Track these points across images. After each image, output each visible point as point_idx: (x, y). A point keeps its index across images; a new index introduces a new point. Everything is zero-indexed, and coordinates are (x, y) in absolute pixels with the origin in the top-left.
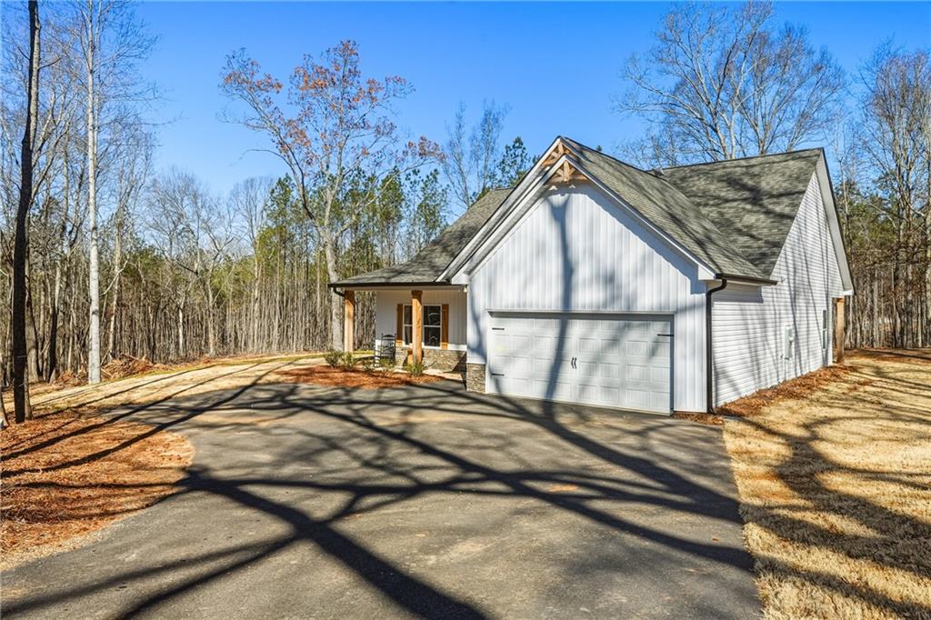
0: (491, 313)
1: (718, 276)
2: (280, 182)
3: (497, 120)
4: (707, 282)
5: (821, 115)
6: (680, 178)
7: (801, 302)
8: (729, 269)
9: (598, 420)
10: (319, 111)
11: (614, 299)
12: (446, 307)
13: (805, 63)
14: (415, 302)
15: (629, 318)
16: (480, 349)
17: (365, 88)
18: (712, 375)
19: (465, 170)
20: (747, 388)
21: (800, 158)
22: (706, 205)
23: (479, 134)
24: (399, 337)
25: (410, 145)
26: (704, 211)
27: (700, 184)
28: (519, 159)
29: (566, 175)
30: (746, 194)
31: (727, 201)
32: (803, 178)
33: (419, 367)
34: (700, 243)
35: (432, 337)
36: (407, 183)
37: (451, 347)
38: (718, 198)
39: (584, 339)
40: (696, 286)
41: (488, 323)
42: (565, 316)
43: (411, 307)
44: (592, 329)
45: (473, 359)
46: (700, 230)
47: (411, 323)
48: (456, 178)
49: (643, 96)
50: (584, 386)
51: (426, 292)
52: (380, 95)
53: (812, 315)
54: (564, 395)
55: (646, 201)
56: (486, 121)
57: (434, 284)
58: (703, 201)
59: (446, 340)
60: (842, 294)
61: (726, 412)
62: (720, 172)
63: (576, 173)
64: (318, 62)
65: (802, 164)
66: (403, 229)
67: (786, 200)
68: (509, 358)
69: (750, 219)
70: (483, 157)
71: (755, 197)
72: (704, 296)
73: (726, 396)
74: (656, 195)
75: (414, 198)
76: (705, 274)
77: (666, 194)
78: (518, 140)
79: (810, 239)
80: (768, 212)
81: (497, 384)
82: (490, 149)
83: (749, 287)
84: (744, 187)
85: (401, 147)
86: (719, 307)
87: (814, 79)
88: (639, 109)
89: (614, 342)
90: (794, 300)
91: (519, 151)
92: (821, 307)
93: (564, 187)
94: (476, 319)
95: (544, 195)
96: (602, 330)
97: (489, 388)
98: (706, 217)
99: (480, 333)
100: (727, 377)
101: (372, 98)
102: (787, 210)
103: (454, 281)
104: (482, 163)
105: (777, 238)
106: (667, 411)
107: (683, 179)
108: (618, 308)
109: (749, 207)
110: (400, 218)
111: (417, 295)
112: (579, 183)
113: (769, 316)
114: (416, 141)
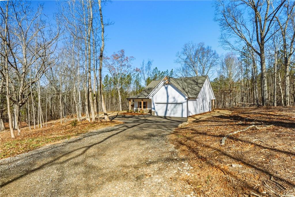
0: (156, 103)
1: (188, 98)
2: (106, 76)
3: (151, 63)
4: (187, 99)
5: (214, 63)
6: (185, 80)
7: (204, 101)
8: (190, 96)
9: (172, 118)
10: (116, 63)
11: (175, 101)
12: (147, 102)
13: (211, 53)
14: (142, 101)
15: (177, 103)
16: (154, 109)
17: (126, 58)
18: (188, 112)
19: (144, 73)
20: (194, 114)
21: (204, 77)
22: (189, 85)
23: (147, 66)
24: (138, 107)
25: (134, 69)
26: (189, 86)
27: (189, 81)
28: (156, 72)
29: (167, 83)
30: (196, 83)
31: (192, 84)
32: (204, 81)
33: (143, 112)
34: (187, 93)
35: (144, 107)
36: (133, 76)
37: (148, 109)
38: (191, 84)
39: (170, 107)
40: (186, 99)
41: (155, 105)
42: (167, 103)
43: (141, 102)
44: (171, 105)
45: (153, 110)
46: (187, 90)
47: (141, 105)
48: (142, 75)
49: (180, 60)
50: (170, 114)
51: (144, 100)
52: (129, 60)
53: (207, 103)
54: (168, 115)
55: (179, 86)
56: (149, 63)
57: (145, 98)
58: (189, 84)
59: (147, 108)
60: (213, 99)
61: (190, 117)
62: (192, 79)
63: (169, 82)
64: (116, 53)
65: (204, 78)
66: (132, 86)
67: (201, 84)
68: (159, 110)
69: (196, 88)
70: (148, 71)
71: (197, 84)
72: (186, 100)
73: (190, 115)
74: (181, 84)
75: (134, 79)
76: (187, 97)
77: (183, 84)
78: (156, 68)
79: (206, 90)
80: (199, 86)
81: (157, 114)
82: (149, 69)
83: (194, 99)
84: (195, 82)
85: (132, 70)
86: (189, 102)
87: (213, 56)
88: (180, 62)
89: (175, 107)
90: (203, 101)
91: (156, 70)
92: (209, 101)
93: (167, 84)
94: (153, 104)
95: (164, 85)
96: (173, 105)
97: (156, 115)
98: (189, 87)
99: (154, 106)
100: (191, 113)
101: (127, 61)
102: (201, 86)
103: (150, 98)
104: (148, 72)
105: (199, 91)
106: (181, 117)
107: (186, 80)
108: (175, 102)
109: (196, 85)
110: (131, 83)
111: (142, 100)
112: (169, 84)
113: (198, 103)
114: (135, 68)
